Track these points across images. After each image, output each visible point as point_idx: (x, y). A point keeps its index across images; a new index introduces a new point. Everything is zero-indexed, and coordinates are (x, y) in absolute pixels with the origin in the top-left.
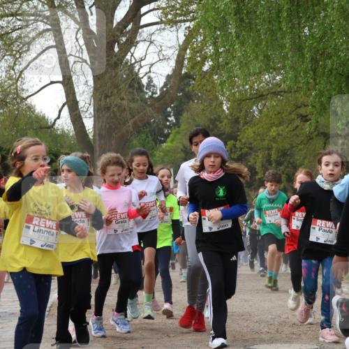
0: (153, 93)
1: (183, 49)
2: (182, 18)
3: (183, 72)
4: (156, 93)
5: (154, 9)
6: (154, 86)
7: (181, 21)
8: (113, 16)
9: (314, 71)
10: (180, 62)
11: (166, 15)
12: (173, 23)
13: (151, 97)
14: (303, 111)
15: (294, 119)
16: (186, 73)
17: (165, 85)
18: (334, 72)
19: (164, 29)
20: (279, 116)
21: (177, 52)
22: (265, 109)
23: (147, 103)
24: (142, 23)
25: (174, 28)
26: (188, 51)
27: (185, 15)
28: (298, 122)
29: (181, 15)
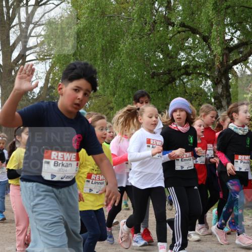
0: (33, 96)
1: (48, 73)
2: (48, 57)
3: (49, 85)
4: (35, 96)
5: (33, 53)
6: (34, 93)
7: (47, 59)
8: (11, 56)
9: (116, 85)
10: (47, 80)
11: (39, 55)
12: (43, 60)
13: (32, 98)
14: (111, 105)
15: (107, 110)
16: (50, 86)
17: (40, 92)
18: (126, 86)
19: (38, 63)
20: (99, 108)
21: (45, 75)
22: (92, 104)
23: (30, 101)
24: (27, 60)
25: (44, 62)
26: (51, 75)
27: (49, 56)
28: (108, 111)
29: (47, 56)
